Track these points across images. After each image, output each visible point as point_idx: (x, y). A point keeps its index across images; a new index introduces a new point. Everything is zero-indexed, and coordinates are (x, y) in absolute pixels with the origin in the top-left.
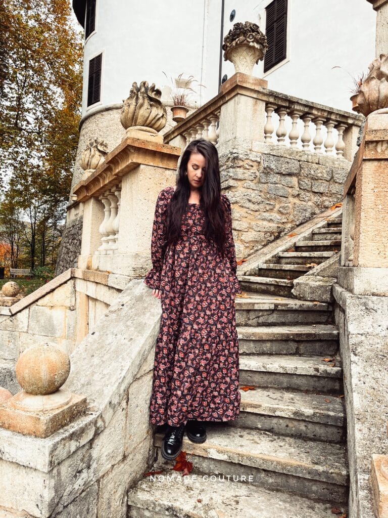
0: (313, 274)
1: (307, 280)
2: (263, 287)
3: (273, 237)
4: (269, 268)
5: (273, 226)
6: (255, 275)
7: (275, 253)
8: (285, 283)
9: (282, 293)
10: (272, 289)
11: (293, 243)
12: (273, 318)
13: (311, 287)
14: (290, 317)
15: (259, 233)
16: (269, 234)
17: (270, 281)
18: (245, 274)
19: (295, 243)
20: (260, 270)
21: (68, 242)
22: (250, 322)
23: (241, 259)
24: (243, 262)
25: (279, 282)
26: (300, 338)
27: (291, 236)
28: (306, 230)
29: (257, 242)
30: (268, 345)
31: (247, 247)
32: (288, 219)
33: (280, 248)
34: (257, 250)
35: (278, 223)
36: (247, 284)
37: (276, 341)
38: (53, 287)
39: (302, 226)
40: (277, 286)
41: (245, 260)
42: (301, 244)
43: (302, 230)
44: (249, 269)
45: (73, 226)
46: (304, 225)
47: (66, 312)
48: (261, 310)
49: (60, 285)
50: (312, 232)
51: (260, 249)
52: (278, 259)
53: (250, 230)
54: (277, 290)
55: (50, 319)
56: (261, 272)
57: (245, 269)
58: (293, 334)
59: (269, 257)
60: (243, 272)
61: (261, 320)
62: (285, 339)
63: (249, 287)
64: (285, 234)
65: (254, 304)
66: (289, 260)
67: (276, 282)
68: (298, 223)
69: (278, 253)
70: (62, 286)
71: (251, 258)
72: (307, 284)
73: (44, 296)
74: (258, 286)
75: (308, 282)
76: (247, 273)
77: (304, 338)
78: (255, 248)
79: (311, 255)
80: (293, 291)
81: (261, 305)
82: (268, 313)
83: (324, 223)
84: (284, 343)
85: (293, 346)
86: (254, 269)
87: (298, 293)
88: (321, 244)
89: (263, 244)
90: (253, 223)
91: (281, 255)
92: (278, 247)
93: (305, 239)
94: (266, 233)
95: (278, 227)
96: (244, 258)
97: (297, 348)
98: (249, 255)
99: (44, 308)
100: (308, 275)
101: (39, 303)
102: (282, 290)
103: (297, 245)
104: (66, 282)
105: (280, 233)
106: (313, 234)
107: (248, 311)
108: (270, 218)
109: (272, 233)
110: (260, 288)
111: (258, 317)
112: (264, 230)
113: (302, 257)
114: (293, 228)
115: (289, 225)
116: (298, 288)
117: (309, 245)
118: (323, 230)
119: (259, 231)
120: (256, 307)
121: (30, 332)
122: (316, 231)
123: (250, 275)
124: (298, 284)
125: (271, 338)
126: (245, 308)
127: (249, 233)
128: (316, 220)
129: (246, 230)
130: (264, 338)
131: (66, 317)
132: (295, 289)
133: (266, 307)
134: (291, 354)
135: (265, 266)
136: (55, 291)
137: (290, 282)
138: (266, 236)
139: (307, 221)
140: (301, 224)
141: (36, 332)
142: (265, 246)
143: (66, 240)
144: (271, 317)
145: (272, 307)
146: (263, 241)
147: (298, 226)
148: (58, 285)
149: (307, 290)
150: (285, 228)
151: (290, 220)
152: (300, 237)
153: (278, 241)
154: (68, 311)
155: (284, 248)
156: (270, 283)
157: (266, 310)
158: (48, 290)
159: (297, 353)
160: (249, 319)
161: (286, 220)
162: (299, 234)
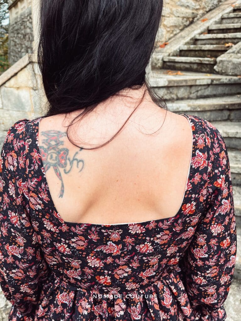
0: (233, 52)
1: (229, 58)
2: (187, 66)
3: (188, 23)
4: (190, 49)
5: (189, 12)
6: (177, 56)
7: (192, 36)
8: (208, 61)
9: (204, 70)
10: (195, 66)
11: (207, 27)
12: (208, 92)
13: (233, 64)
14: (220, 90)
15: (178, 18)
16: (185, 19)
17: (194, 60)
18: (169, 55)
19: (208, 27)
20: (181, 51)
21: (14, 37)
22: (191, 96)
23: (164, 42)
24: (166, 45)
25: (203, 60)
26: (233, 108)
27: (204, 21)
28: (216, 16)
29: (176, 26)
30: (208, 114)
31: (168, 32)
32: (200, 6)
33: (196, 31)
34: (176, 35)
35: (193, 9)
36: (172, 64)
37: (215, 110)
38: (16, 71)
39: (211, 12)
40: (201, 64)
41: (166, 43)
42: (214, 27)
43: (212, 16)
44: (172, 51)
45: (16, 23)
46: (213, 11)
47: (30, 92)
48: (200, 85)
49: (22, 69)
50: (222, 17)
51: (178, 33)
52: (195, 41)
53: (172, 15)
54: (200, 68)
55: (18, 98)
56: (182, 53)
57: (169, 51)
58: (228, 105)
59: (188, 39)
60: (168, 54)
61: (199, 93)
62: (222, 109)
63: (174, 66)
64: (198, 20)
65: (196, 80)
66: (204, 42)
67: (200, 60)
68: (207, 10)
69: (195, 36)
70: (23, 70)
71: (171, 42)
72: (230, 61)
73: (9, 79)
74: (182, 65)
75: (230, 59)
76: (171, 55)
77: (237, 107)
78: (175, 33)
79: (225, 36)
80: (215, 67)
81: (201, 81)
82: (205, 87)
83: (231, 9)
84: (220, 112)
85: (226, 113)
86: (177, 51)
87: (220, 69)
88: (232, 27)
89: (180, 28)
90: (174, 9)
91: (198, 37)
92: (193, 31)
93: (216, 23)
94: (183, 18)
95: (193, 13)
96: (166, 42)
97: (229, 115)
98: (170, 39)
99: (12, 89)
100: (229, 53)
101: (7, 84)
102: (204, 67)
103: (210, 28)
104: (25, 67)
105: (193, 18)
106: (222, 19)
107: (191, 86)
108: (187, 4)
109: (188, 18)
110: (184, 66)
111: (197, 91)
112: (182, 15)
113: (217, 39)
114: (203, 14)
115: (201, 12)
116: (220, 65)
117: (221, 28)
118: (232, 15)
119: (178, 17)
120: (198, 83)
121: (5, 108)
122: (226, 16)
123: (173, 56)
124: (221, 61)
125: (212, 108)
126: (189, 84)
127: (171, 18)
128: (222, 7)
129: (168, 15)
130: (207, 108)
131: (31, 96)
132: (218, 66)
133: (205, 82)
134: (225, 120)
135: (185, 48)
136: (18, 75)
137: (214, 60)
138: (183, 21)
139: (214, 8)
140: (210, 10)
141: (10, 109)
142: (182, 30)
143: (12, 35)
144: (206, 90)
145: (209, 82)
146: (180, 26)
147: (207, 12)
148: (19, 69)
149: (230, 66)
150: (197, 14)
151: (202, 7)
152: (212, 21)
153: (193, 25)
154: (32, 91)
155: (199, 31)
156: (194, 62)
157: (204, 85)
158: (12, 74)
159: (229, 119)
160: (191, 93)
161: (198, 7)
162: (210, 19)
